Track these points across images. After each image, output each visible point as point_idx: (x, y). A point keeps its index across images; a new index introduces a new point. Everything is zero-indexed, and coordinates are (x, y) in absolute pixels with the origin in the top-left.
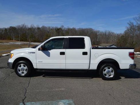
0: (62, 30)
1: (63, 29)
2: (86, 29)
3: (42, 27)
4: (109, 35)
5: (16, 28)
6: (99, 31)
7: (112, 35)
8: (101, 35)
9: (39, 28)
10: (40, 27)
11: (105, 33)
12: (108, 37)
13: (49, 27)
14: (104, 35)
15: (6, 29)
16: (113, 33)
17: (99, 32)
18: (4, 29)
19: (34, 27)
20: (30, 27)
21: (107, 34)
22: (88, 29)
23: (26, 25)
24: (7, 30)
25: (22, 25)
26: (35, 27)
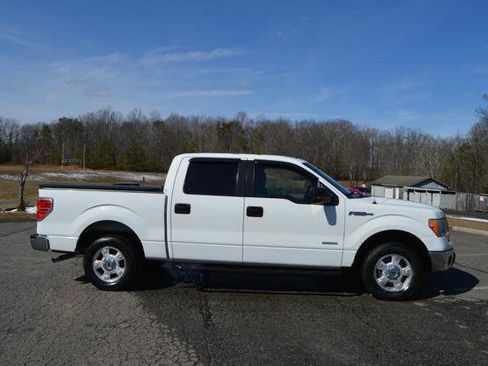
0: (240, 127)
1: (244, 125)
2: (327, 124)
3: (169, 119)
4: (412, 145)
5: (80, 124)
6: (374, 130)
7: (422, 145)
8: (382, 144)
9: (158, 124)
10: (164, 117)
11: (399, 137)
12: (410, 151)
13: (196, 120)
14: (393, 144)
15: (46, 128)
16: (425, 138)
17: (374, 133)
18: (41, 128)
19: (142, 120)
20: (127, 120)
21: (405, 141)
22: (333, 125)
23: (113, 114)
24: (50, 131)
25: (100, 111)
26: (144, 117)
